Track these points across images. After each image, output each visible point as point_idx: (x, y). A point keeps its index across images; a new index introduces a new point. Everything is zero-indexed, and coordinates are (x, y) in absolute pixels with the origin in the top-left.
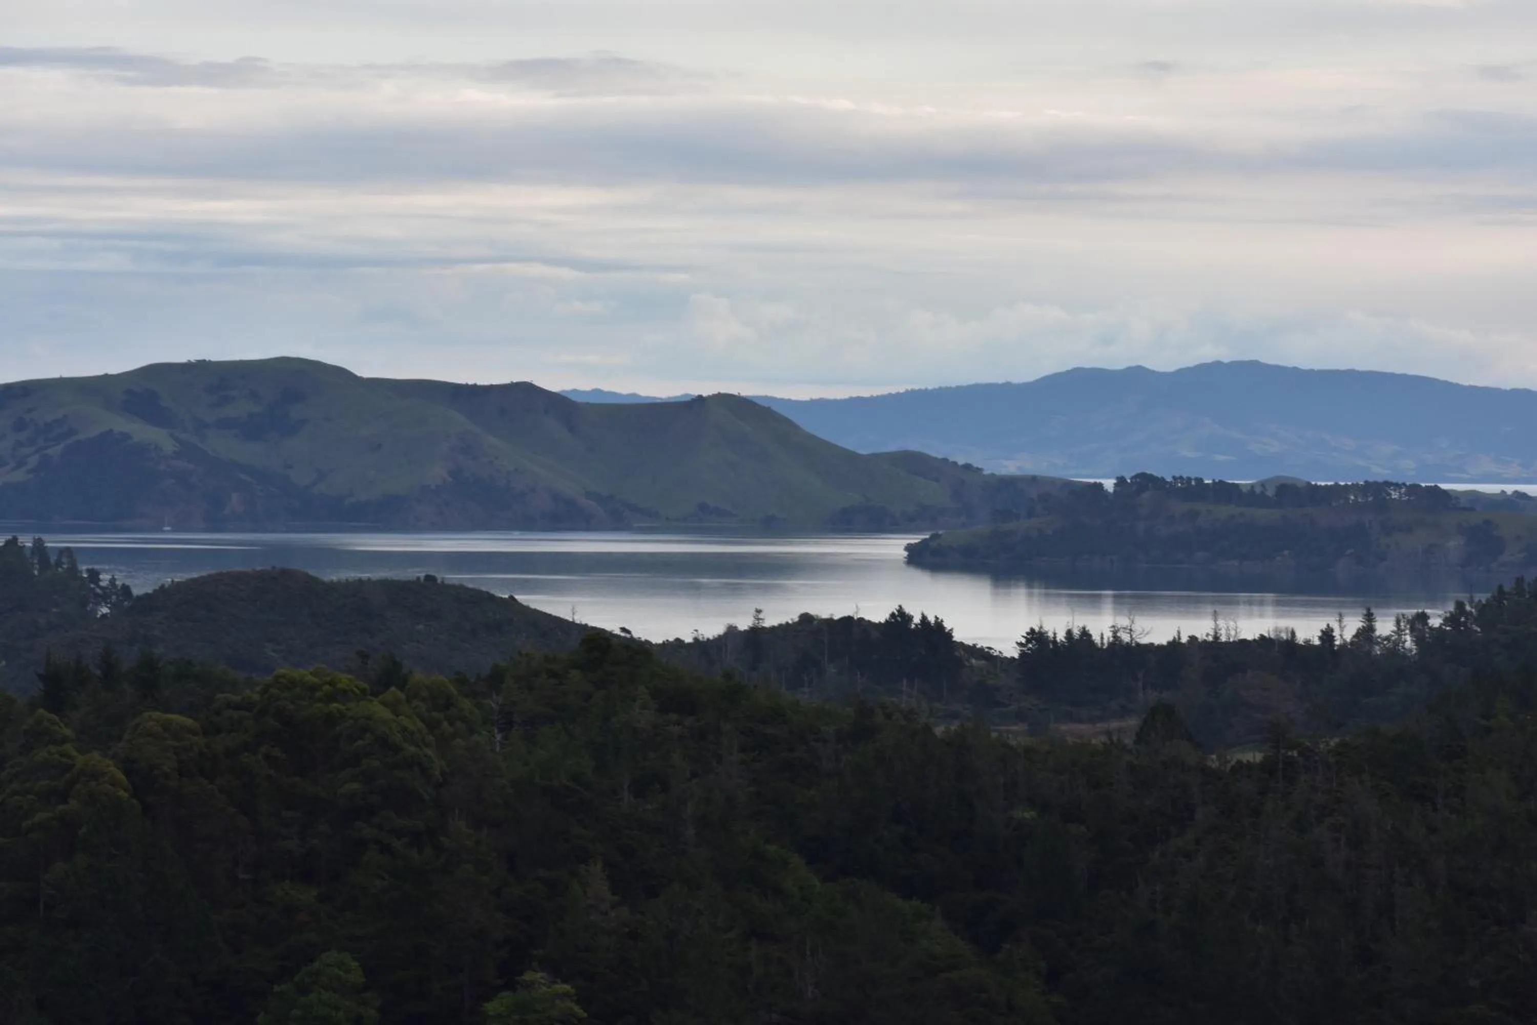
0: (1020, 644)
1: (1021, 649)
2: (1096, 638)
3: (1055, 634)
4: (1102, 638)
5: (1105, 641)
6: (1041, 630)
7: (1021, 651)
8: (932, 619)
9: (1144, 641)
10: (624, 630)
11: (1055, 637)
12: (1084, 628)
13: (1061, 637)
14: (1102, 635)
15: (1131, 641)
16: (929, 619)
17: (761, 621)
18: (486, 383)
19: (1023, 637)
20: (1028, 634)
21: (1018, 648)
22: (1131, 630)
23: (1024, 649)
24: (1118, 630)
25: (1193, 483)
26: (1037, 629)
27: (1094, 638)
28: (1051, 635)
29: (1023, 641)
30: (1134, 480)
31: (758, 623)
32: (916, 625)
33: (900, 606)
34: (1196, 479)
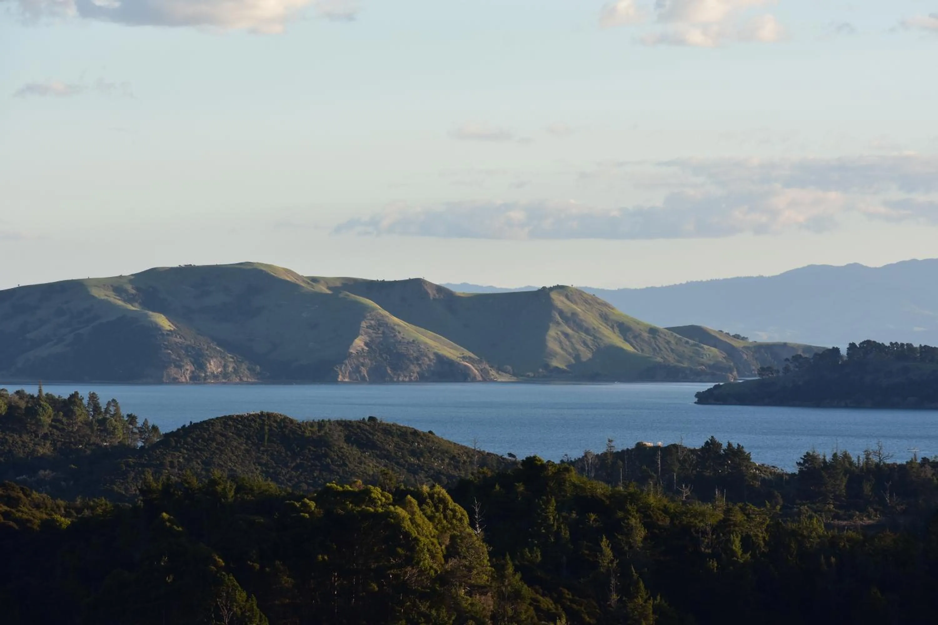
0: (799, 464)
1: (800, 467)
2: (854, 459)
3: (824, 456)
4: (859, 460)
5: (861, 462)
6: (815, 454)
7: (800, 468)
8: (735, 446)
9: (888, 462)
10: (510, 455)
11: (824, 459)
12: (845, 452)
13: (828, 458)
14: (859, 457)
15: (880, 461)
16: (734, 446)
17: (612, 448)
18: (392, 279)
19: (801, 458)
20: (805, 456)
21: (797, 466)
22: (880, 454)
23: (802, 467)
24: (870, 454)
25: (905, 347)
26: (811, 453)
27: (853, 459)
28: (821, 457)
29: (802, 461)
30: (862, 345)
31: (611, 449)
32: (724, 451)
33: (712, 437)
34: (907, 344)
